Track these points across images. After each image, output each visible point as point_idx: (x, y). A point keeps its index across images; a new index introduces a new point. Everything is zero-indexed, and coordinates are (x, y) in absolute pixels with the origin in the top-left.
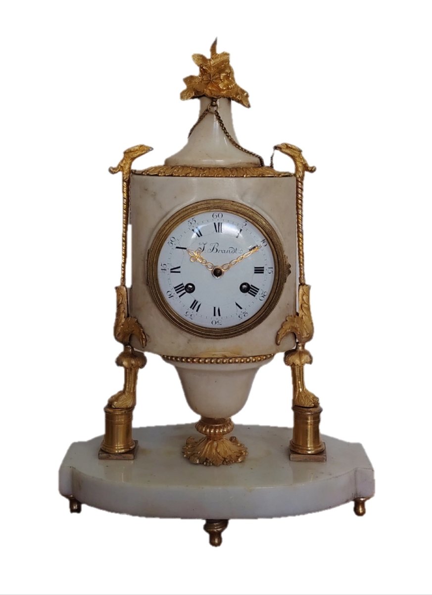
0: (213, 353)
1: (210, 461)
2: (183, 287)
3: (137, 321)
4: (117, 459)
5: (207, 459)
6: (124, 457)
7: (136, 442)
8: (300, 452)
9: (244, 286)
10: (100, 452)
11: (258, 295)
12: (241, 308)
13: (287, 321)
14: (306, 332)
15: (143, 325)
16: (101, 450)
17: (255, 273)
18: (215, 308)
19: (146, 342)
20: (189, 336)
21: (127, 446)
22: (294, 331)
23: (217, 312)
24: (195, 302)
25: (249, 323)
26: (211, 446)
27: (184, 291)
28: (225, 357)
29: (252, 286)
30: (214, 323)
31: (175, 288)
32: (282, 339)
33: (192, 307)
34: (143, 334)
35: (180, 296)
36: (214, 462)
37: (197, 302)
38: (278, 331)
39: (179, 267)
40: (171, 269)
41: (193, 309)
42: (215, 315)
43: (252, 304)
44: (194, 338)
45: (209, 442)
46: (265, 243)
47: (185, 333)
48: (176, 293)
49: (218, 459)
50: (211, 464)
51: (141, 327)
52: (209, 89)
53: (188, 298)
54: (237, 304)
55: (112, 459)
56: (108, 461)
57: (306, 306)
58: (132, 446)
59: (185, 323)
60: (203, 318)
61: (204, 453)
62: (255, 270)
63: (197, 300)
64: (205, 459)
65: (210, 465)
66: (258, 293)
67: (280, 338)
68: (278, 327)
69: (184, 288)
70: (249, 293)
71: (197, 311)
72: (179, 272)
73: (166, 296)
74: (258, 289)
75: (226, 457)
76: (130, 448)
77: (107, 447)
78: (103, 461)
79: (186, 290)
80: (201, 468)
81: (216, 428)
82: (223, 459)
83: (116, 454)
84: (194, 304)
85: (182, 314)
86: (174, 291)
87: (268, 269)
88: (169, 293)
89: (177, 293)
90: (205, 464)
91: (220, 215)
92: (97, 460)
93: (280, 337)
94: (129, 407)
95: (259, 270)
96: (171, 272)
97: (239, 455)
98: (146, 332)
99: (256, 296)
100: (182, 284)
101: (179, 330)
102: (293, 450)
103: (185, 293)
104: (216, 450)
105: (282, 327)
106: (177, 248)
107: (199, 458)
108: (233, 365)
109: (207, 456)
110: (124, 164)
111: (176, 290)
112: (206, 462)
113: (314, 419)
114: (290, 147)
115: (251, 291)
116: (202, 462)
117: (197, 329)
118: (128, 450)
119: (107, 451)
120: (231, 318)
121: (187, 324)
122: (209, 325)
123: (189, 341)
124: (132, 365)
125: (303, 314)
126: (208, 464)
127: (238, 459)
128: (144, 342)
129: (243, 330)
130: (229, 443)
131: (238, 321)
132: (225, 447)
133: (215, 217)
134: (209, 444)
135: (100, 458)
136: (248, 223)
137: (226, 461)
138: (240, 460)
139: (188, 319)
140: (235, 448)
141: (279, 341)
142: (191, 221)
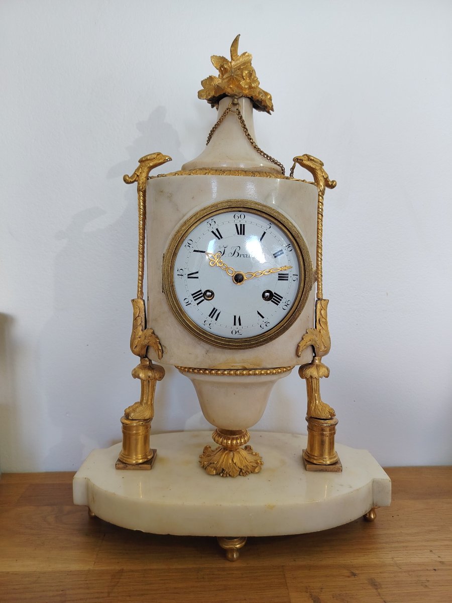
0: (233, 364)
1: (227, 472)
2: (202, 293)
3: (153, 333)
4: (134, 469)
5: (223, 470)
6: (141, 467)
7: (154, 451)
8: (315, 462)
9: (267, 294)
10: (118, 462)
11: (282, 304)
12: (263, 317)
13: (307, 333)
14: (324, 345)
15: (159, 336)
16: (119, 460)
17: (279, 280)
18: (235, 317)
19: (162, 353)
20: (207, 346)
21: (145, 456)
22: (313, 343)
23: (237, 321)
24: (214, 310)
25: (271, 332)
26: (228, 456)
27: (203, 298)
28: (245, 369)
29: (275, 293)
30: (234, 332)
31: (192, 295)
32: (302, 351)
33: (211, 315)
34: (159, 345)
35: (198, 304)
36: (230, 474)
37: (217, 310)
38: (299, 343)
39: (197, 272)
40: (189, 275)
41: (212, 317)
42: (235, 324)
43: (274, 314)
44: (211, 348)
45: (226, 452)
46: (290, 249)
47: (203, 344)
48: (193, 300)
49: (234, 470)
50: (228, 475)
51: (157, 337)
52: (230, 87)
53: (207, 306)
54: (259, 313)
55: (130, 469)
56: (125, 471)
57: (323, 320)
58: (149, 456)
59: (204, 333)
60: (223, 328)
61: (220, 463)
62: (279, 277)
63: (216, 308)
64: (221, 469)
65: (226, 476)
66: (281, 302)
67: (300, 351)
68: (299, 339)
69: (202, 295)
70: (272, 301)
71: (216, 320)
72: (197, 278)
73: (183, 304)
74: (282, 298)
75: (242, 467)
76: (148, 459)
77: (124, 457)
78: (120, 472)
79: (204, 297)
80: (217, 479)
81: (233, 439)
82: (240, 470)
83: (133, 465)
84: (213, 313)
85: (200, 323)
86: (191, 299)
87: (292, 276)
88: (186, 301)
89: (195, 300)
90: (221, 475)
91: (242, 216)
92: (114, 471)
93: (301, 349)
94: (146, 418)
95: (282, 277)
96: (189, 278)
97: (255, 465)
98: (163, 343)
99: (279, 304)
100: (201, 291)
101: (197, 340)
102: (308, 460)
103: (203, 300)
104: (232, 461)
105: (303, 339)
106: (195, 251)
107: (215, 469)
108: (252, 377)
109: (223, 467)
110: (141, 173)
111: (194, 297)
112: (222, 473)
113: (330, 430)
114: (311, 160)
115: (274, 299)
116: (218, 473)
117: (215, 338)
118: (146, 460)
119: (124, 461)
120: (252, 328)
121: (206, 334)
122: (229, 335)
123: (207, 352)
124: (149, 377)
125: (321, 328)
126: (225, 475)
127: (255, 469)
128: (160, 353)
129: (265, 340)
130: (244, 453)
131: (259, 331)
132: (241, 458)
133: (236, 217)
134: (226, 454)
135: (118, 468)
136: (273, 226)
137: (242, 472)
138: (256, 470)
139: (206, 328)
140: (250, 458)
141: (300, 353)
142: (210, 222)
